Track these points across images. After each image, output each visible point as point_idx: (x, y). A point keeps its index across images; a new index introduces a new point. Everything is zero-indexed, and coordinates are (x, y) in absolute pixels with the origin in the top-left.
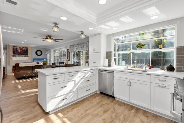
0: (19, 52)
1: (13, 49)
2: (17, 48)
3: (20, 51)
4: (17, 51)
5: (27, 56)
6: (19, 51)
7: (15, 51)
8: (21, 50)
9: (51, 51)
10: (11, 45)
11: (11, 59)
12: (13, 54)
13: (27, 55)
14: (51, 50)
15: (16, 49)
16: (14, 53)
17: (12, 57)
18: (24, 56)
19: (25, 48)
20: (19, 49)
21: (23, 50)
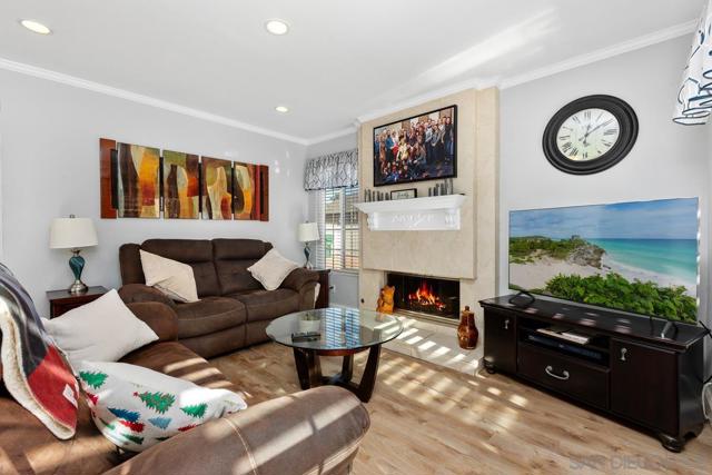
10: (370, 123)
12: (375, 185)
19: (435, 117)
20: (401, 138)
21: (424, 135)
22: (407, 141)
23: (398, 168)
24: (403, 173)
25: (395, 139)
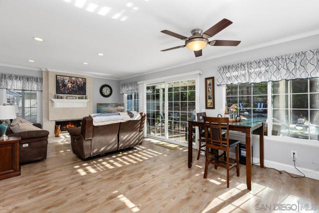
0: (68, 89)
1: (57, 82)
2: (65, 78)
3: (70, 87)
4: (65, 85)
5: (86, 98)
6: (70, 85)
7: (60, 85)
8: (73, 83)
9: (140, 87)
10: (53, 72)
11: (53, 105)
12: (57, 93)
13: (84, 96)
14: (138, 83)
15: (63, 81)
16: (58, 90)
17: (54, 100)
18: (79, 98)
19: (81, 79)
20: (69, 81)
21: (77, 83)
22: (71, 83)
23: (67, 90)
24: (70, 91)
25: (67, 81)
